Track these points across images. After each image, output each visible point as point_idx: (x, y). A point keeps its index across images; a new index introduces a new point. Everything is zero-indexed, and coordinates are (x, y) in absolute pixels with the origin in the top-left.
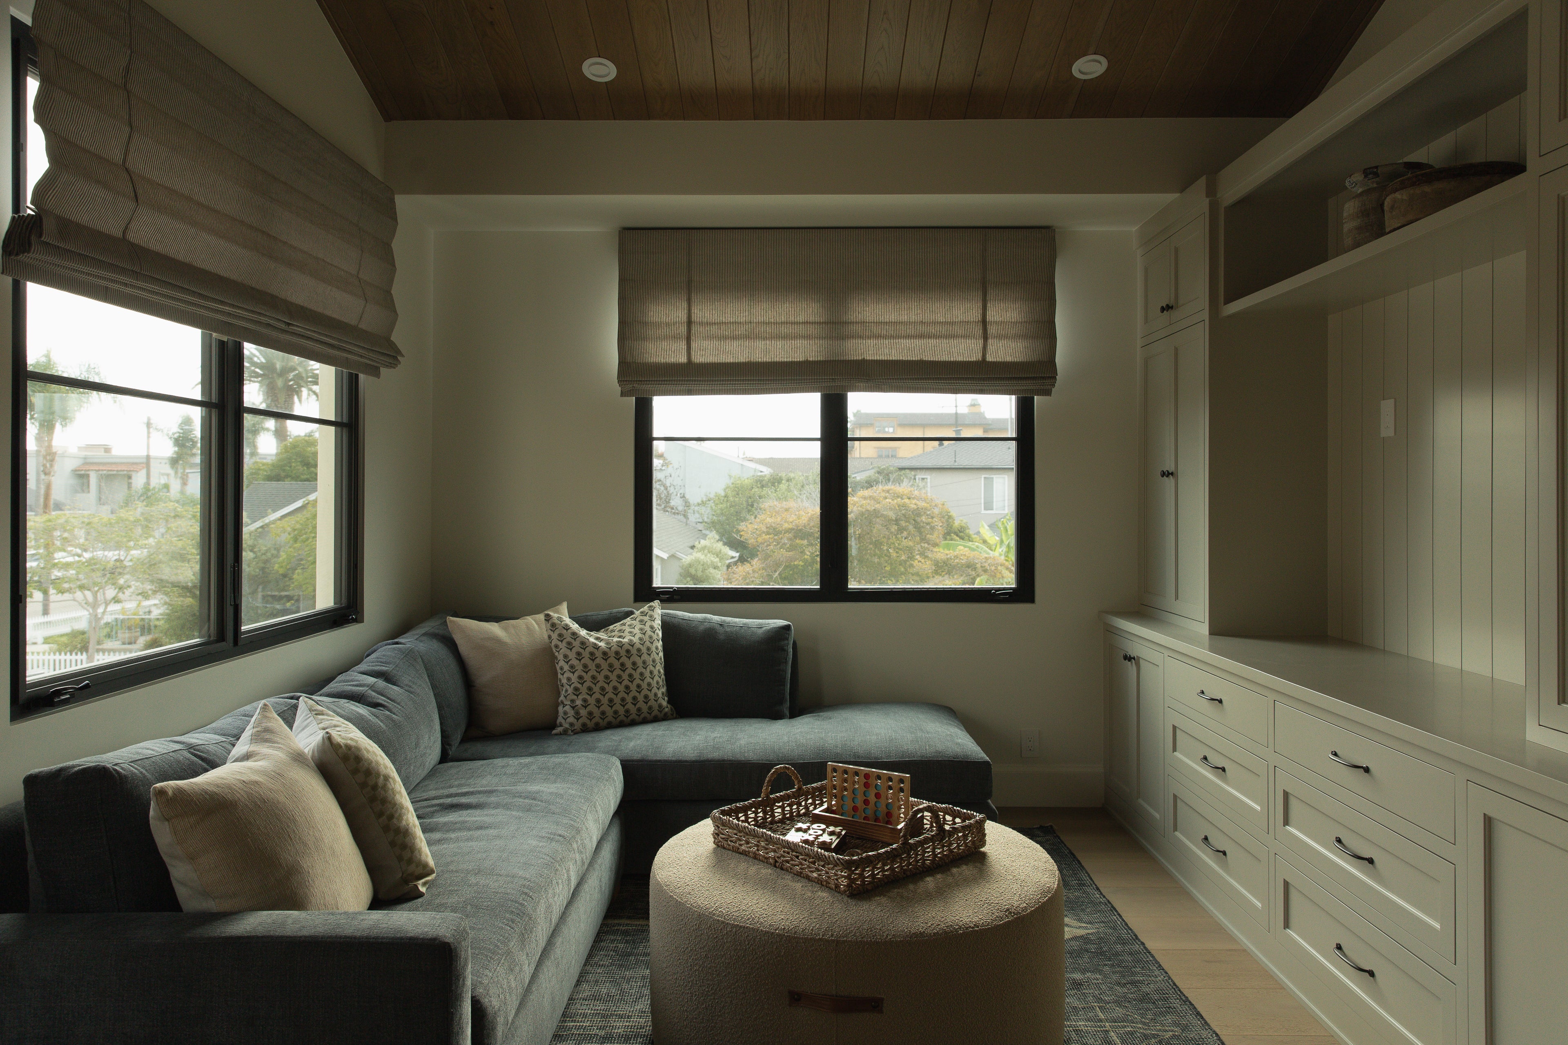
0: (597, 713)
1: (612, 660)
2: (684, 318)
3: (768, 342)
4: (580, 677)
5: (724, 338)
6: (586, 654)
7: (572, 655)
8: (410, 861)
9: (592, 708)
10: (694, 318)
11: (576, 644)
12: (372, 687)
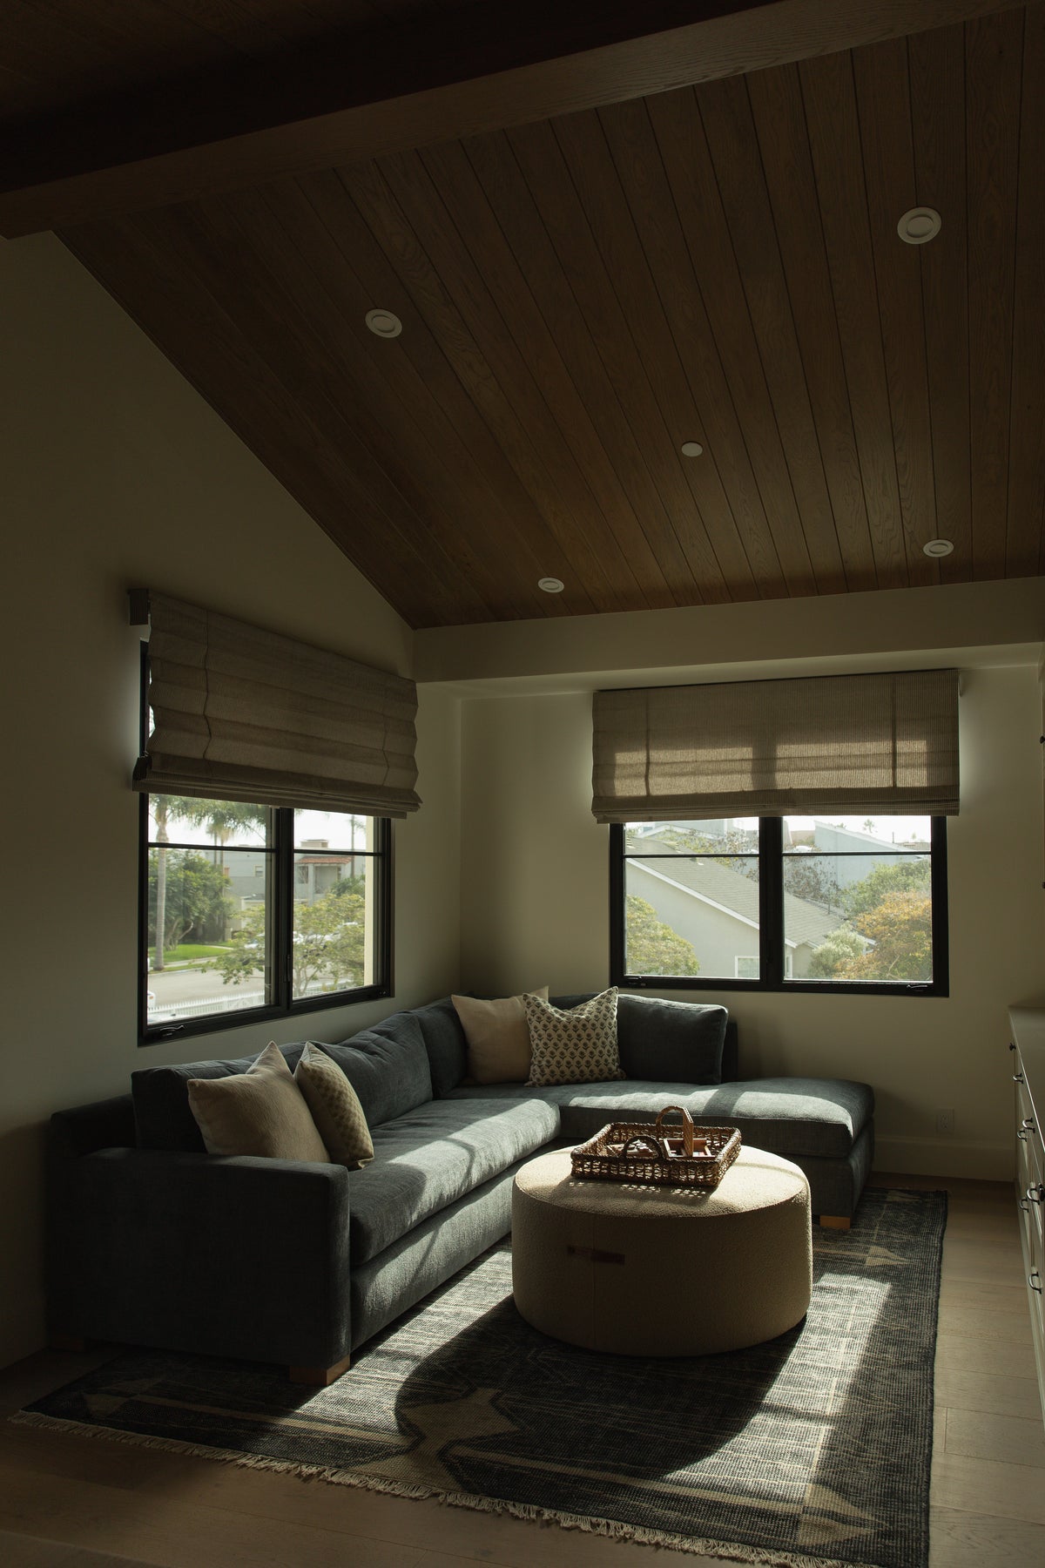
0: (557, 1071)
1: (571, 1032)
2: (644, 760)
3: (709, 777)
4: (545, 1044)
5: (674, 775)
6: (550, 1026)
7: (540, 1027)
8: (354, 1147)
9: (553, 1067)
10: (652, 759)
11: (544, 1018)
12: (374, 1041)
